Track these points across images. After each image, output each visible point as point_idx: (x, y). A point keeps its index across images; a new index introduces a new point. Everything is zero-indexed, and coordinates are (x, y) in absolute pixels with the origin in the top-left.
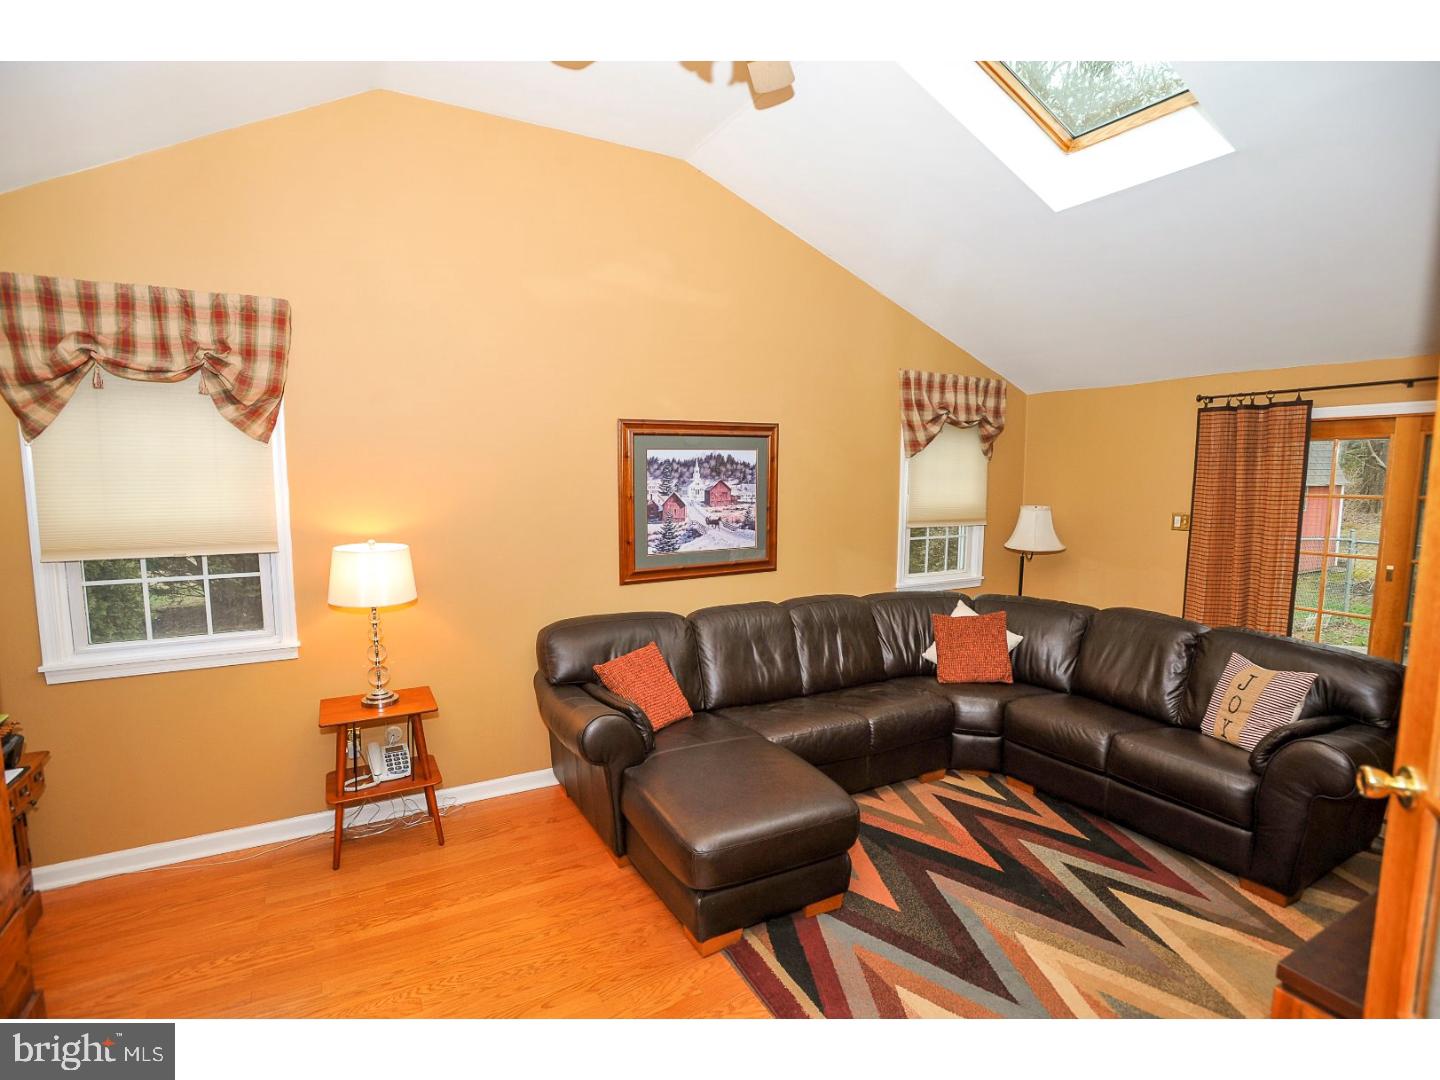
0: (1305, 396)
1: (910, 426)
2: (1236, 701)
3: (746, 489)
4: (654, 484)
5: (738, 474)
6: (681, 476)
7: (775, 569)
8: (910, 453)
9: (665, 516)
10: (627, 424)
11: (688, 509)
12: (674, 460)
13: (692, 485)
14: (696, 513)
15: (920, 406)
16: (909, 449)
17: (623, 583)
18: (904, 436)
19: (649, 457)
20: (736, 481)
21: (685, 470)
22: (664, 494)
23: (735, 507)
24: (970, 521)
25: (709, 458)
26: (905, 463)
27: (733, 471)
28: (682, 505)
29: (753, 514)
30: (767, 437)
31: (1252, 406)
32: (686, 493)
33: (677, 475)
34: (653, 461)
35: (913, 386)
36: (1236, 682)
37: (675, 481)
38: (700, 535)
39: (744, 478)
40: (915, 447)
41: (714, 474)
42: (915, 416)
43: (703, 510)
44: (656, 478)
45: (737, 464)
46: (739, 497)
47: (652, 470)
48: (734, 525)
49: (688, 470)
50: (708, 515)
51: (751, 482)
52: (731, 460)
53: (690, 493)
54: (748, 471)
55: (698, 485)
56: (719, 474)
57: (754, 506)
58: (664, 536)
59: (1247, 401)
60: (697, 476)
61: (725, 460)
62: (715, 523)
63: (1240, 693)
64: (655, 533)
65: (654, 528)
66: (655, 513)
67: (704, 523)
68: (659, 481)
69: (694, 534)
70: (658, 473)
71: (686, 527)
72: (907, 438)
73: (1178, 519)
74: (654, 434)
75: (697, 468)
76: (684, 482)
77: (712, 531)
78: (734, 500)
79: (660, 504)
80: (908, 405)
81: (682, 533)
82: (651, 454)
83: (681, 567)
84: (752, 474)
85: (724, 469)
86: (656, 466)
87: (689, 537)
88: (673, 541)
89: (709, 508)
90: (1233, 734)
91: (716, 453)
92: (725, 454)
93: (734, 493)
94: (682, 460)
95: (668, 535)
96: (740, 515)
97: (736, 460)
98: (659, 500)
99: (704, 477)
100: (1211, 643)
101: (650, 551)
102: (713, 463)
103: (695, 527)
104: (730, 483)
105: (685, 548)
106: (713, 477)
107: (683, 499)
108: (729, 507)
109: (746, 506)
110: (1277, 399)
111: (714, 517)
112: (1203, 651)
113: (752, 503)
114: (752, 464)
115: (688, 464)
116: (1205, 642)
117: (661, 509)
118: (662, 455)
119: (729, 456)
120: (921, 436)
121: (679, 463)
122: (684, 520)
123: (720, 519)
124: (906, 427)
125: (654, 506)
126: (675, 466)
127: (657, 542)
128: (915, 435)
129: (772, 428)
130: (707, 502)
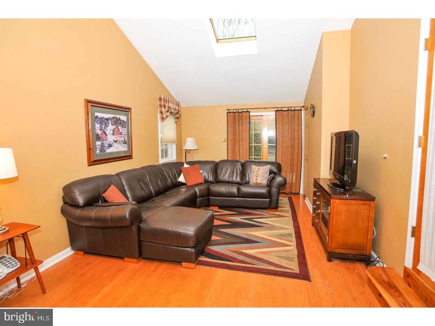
0: (249, 110)
1: (161, 113)
2: (257, 174)
3: (124, 130)
4: (97, 126)
5: (122, 124)
6: (106, 123)
7: (132, 158)
8: (161, 121)
9: (101, 139)
10: (88, 102)
11: (108, 136)
12: (103, 117)
13: (109, 127)
14: (111, 138)
15: (165, 107)
16: (161, 120)
17: (89, 165)
18: (159, 115)
19: (96, 115)
20: (121, 127)
21: (107, 121)
22: (101, 130)
23: (121, 136)
24: (172, 142)
25: (114, 118)
26: (160, 124)
27: (120, 123)
28: (106, 135)
29: (126, 139)
30: (129, 112)
31: (238, 112)
32: (107, 130)
33: (104, 123)
34: (97, 117)
35: (163, 100)
36: (256, 171)
37: (104, 125)
38: (112, 146)
39: (123, 125)
40: (163, 119)
41: (115, 124)
42: (163, 110)
43: (112, 137)
44: (98, 124)
45: (121, 120)
46: (122, 132)
47: (97, 120)
48: (121, 142)
49: (108, 121)
50: (114, 139)
51: (125, 127)
52: (119, 119)
53: (109, 130)
54: (124, 123)
55: (110, 128)
56: (116, 124)
57: (126, 136)
58: (101, 146)
59: (237, 111)
60: (110, 124)
61: (118, 119)
62: (116, 141)
63: (258, 173)
64: (99, 145)
65: (98, 143)
66: (98, 138)
67: (113, 142)
68: (99, 125)
69: (110, 146)
70: (99, 122)
71: (107, 143)
72: (160, 116)
73: (224, 139)
74: (97, 107)
75: (110, 121)
76: (106, 126)
77: (115, 145)
78: (121, 134)
79: (100, 134)
80: (161, 106)
81: (107, 145)
82: (96, 114)
83: (107, 158)
84: (125, 125)
85: (118, 122)
86: (98, 119)
87: (109, 147)
88: (104, 148)
89: (114, 136)
90: (259, 181)
91: (116, 116)
92: (118, 116)
93: (121, 131)
94: (106, 118)
95: (102, 146)
96: (122, 139)
97: (121, 119)
98: (99, 132)
99: (112, 124)
100: (246, 164)
101: (98, 152)
102: (115, 119)
103: (111, 143)
104: (120, 127)
105: (108, 151)
106: (115, 125)
107: (106, 132)
108: (119, 136)
109: (124, 136)
110: (243, 110)
111: (116, 139)
112: (245, 166)
113: (126, 135)
114: (125, 121)
115: (107, 119)
116: (245, 164)
117: (100, 136)
118: (100, 115)
119: (119, 118)
120: (165, 116)
121: (105, 119)
122: (107, 140)
123: (117, 140)
124: (160, 113)
125: (97, 135)
126: (104, 120)
127: (99, 149)
128: (163, 116)
129: (130, 109)
130: (113, 134)
